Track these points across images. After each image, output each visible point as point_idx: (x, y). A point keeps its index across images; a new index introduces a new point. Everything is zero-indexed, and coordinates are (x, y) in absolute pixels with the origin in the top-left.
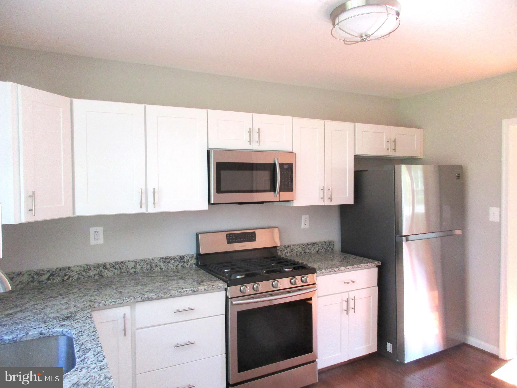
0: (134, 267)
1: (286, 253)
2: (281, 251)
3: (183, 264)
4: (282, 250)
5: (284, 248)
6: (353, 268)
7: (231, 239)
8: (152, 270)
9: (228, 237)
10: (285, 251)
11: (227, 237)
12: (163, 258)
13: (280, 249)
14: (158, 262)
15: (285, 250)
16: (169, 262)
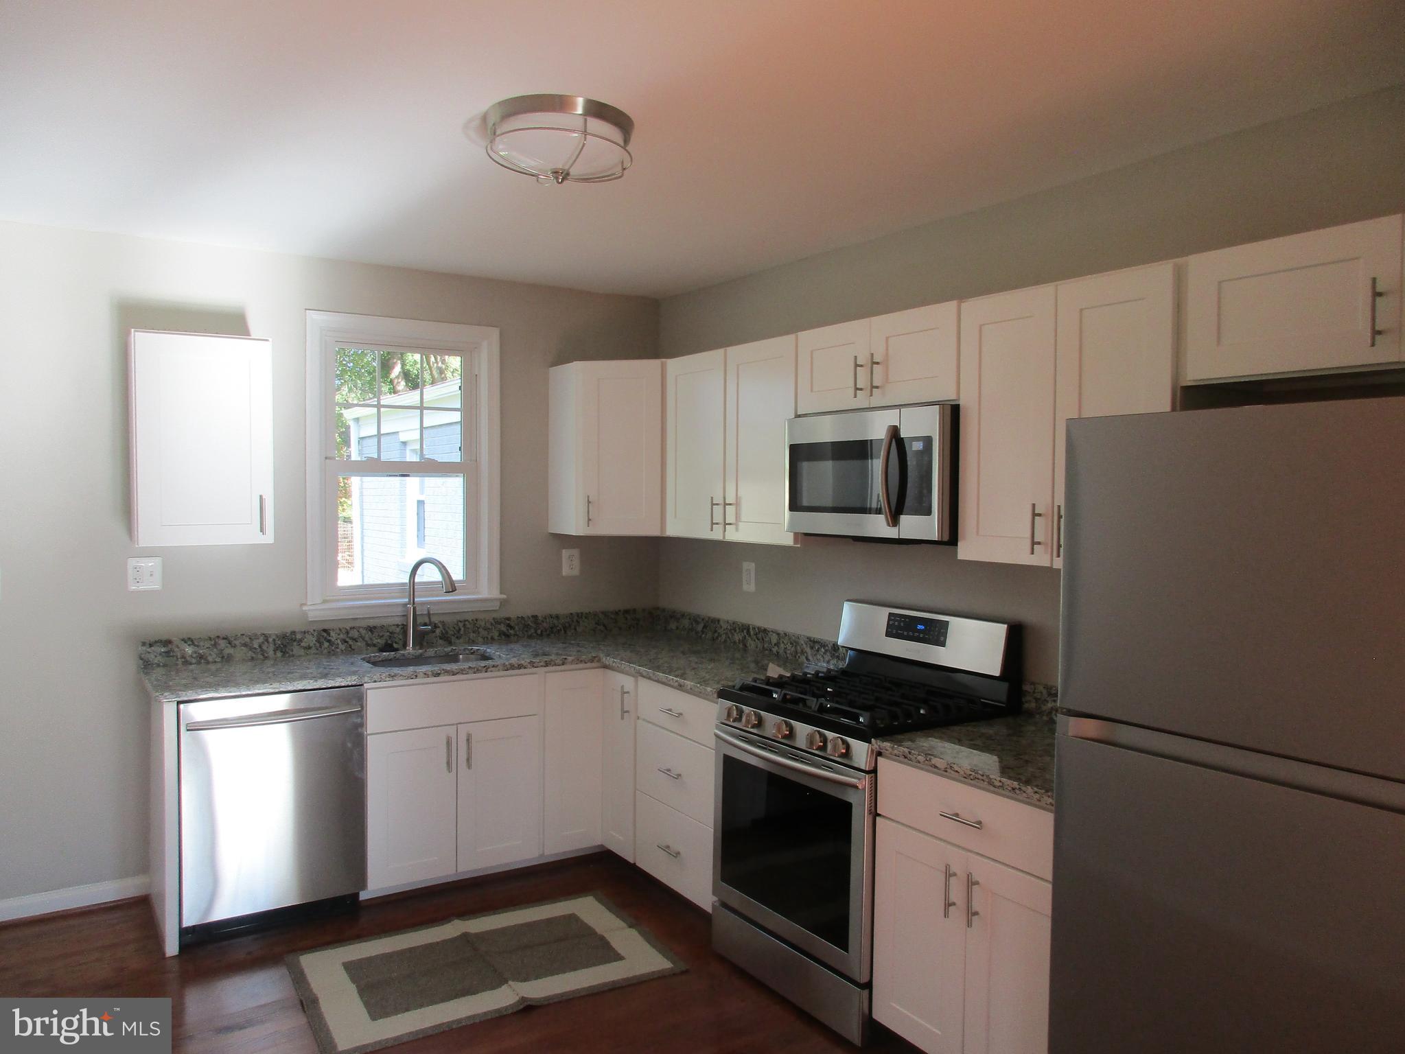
0: (777, 644)
1: (1050, 713)
2: (1037, 700)
3: (837, 662)
4: (1039, 699)
5: (1045, 692)
6: (972, 777)
7: (899, 627)
8: (797, 657)
9: (892, 620)
10: (1050, 705)
11: (889, 620)
12: (810, 641)
13: (1034, 692)
14: (805, 646)
15: (1048, 702)
16: (818, 651)
